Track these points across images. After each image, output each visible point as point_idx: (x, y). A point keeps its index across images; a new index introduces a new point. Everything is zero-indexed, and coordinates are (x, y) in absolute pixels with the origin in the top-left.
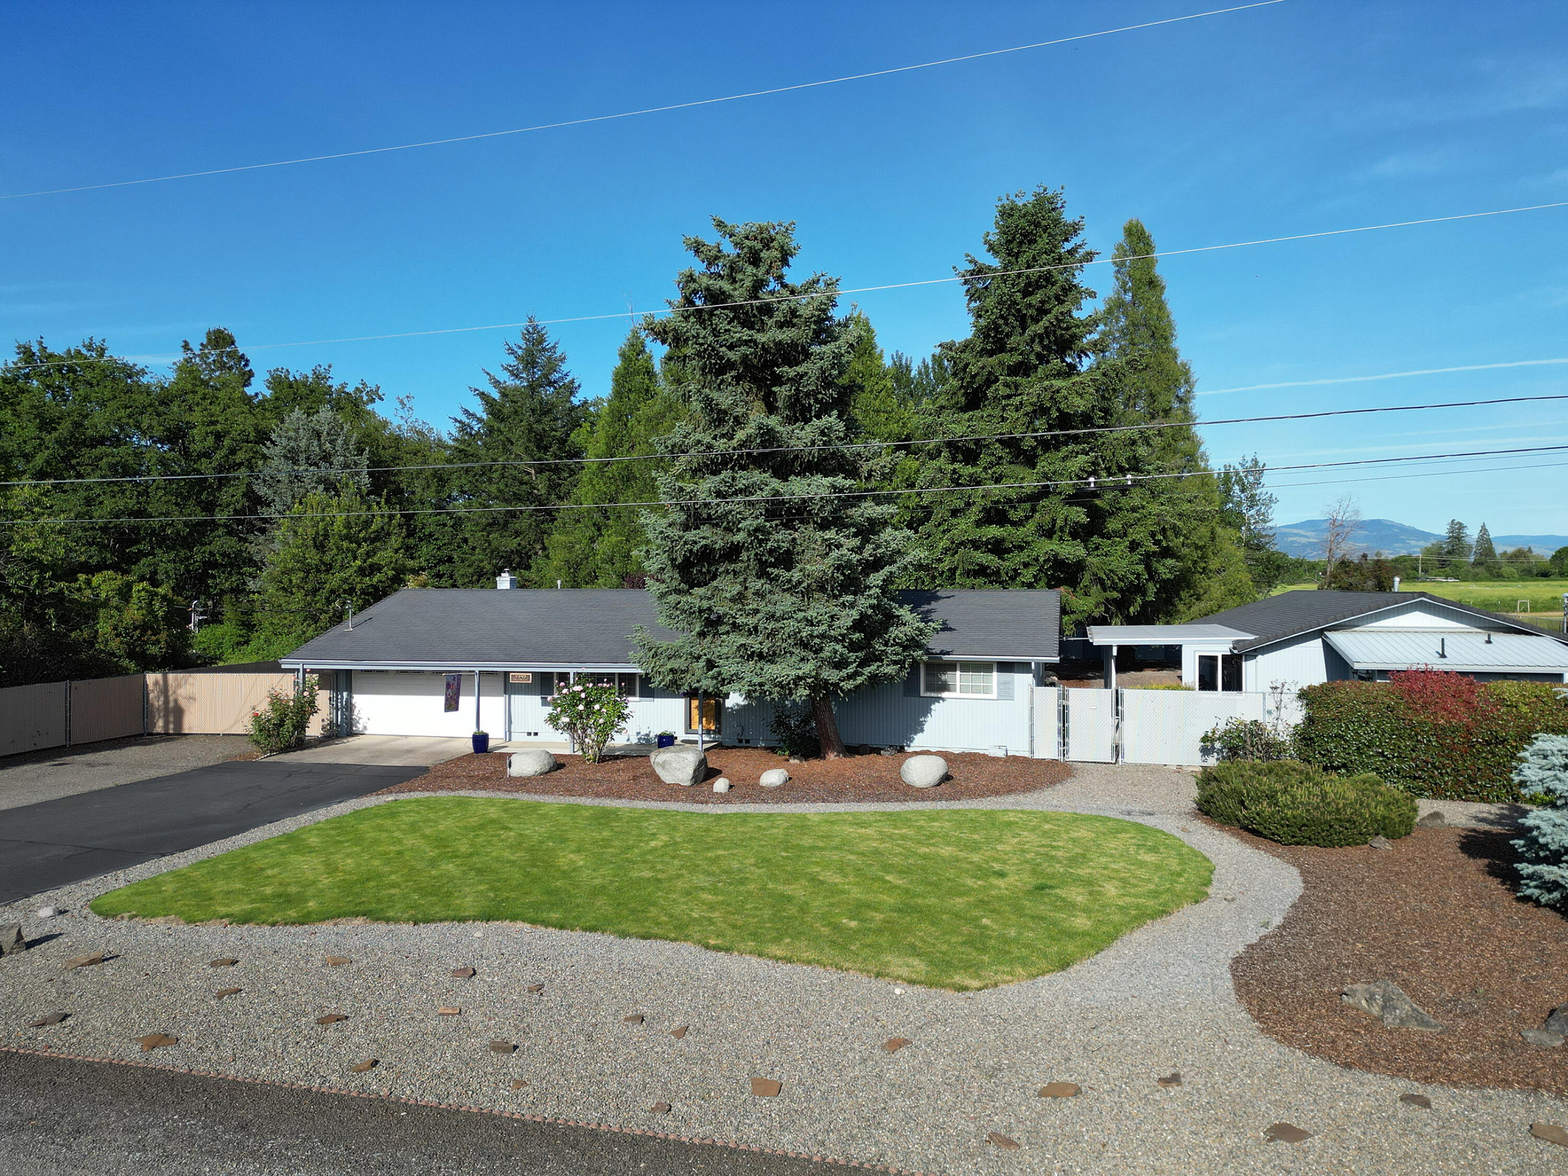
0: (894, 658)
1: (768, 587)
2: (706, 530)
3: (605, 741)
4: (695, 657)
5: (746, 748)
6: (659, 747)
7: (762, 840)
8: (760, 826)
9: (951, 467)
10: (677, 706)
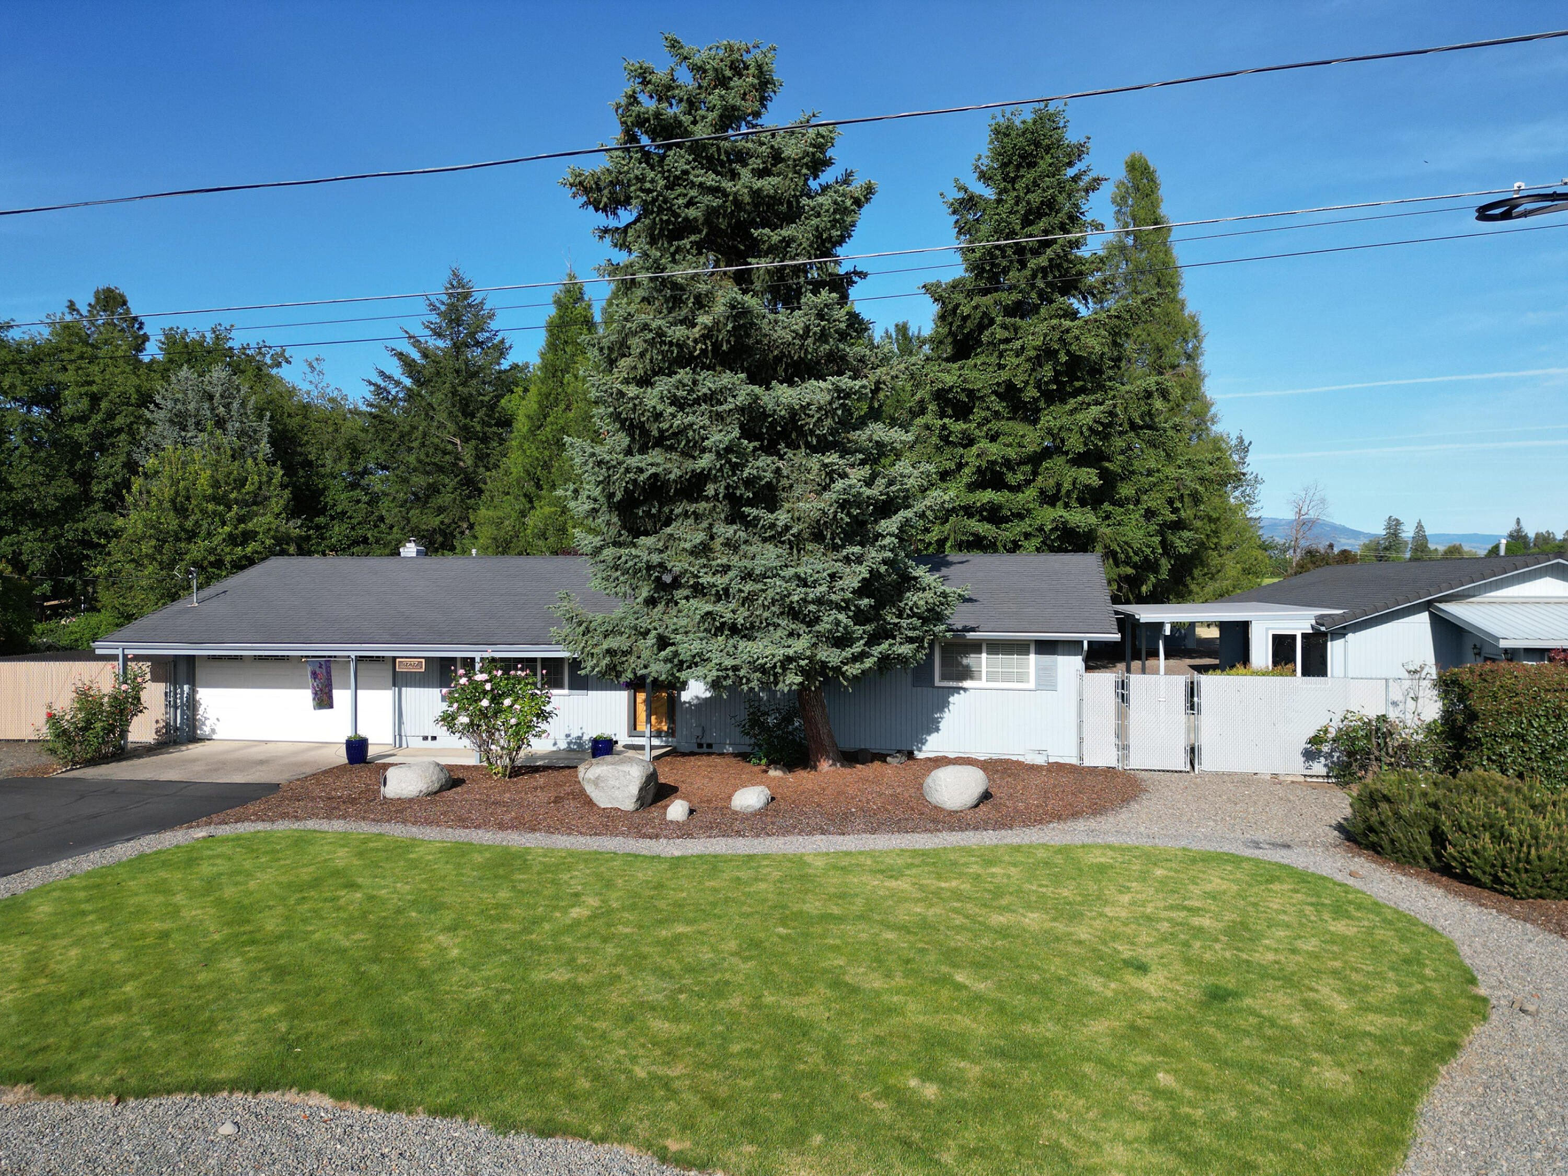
0: (910, 634)
1: (743, 534)
2: (656, 456)
3: (519, 748)
4: (641, 634)
5: (709, 754)
6: (594, 756)
7: (744, 903)
8: (738, 879)
9: (940, 422)
10: (618, 700)
